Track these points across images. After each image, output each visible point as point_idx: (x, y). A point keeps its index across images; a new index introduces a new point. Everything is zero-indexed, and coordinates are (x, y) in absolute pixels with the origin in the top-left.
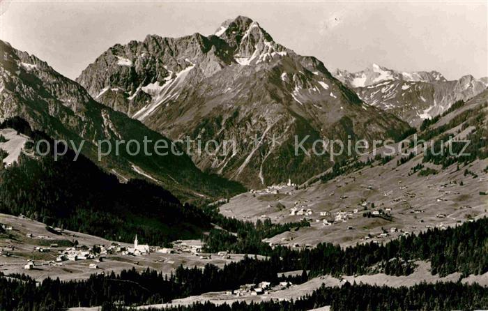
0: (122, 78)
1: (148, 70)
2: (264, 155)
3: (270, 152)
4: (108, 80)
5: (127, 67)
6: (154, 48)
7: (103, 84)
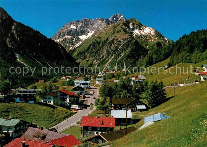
0: (72, 33)
1: (82, 30)
2: (119, 58)
3: (121, 56)
4: (67, 33)
5: (74, 29)
6: (85, 23)
7: (65, 35)
